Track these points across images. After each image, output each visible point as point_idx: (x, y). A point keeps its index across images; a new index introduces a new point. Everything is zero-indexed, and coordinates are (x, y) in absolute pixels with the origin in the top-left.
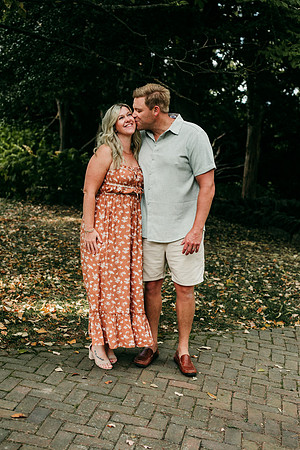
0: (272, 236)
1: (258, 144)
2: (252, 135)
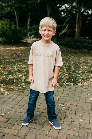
0: (83, 52)
1: (80, 21)
2: (79, 18)
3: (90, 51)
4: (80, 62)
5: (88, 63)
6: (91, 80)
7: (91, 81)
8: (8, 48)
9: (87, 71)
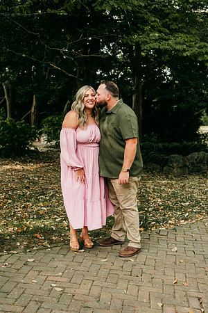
0: (150, 169)
1: (141, 107)
3: (163, 167)
4: (148, 190)
5: (161, 191)
6: (170, 222)
7: (170, 224)
8: (8, 167)
9: (162, 207)
